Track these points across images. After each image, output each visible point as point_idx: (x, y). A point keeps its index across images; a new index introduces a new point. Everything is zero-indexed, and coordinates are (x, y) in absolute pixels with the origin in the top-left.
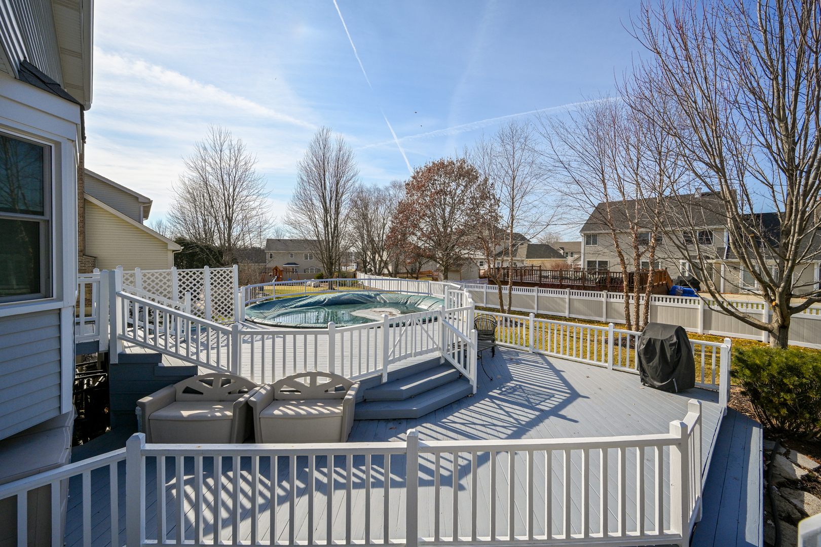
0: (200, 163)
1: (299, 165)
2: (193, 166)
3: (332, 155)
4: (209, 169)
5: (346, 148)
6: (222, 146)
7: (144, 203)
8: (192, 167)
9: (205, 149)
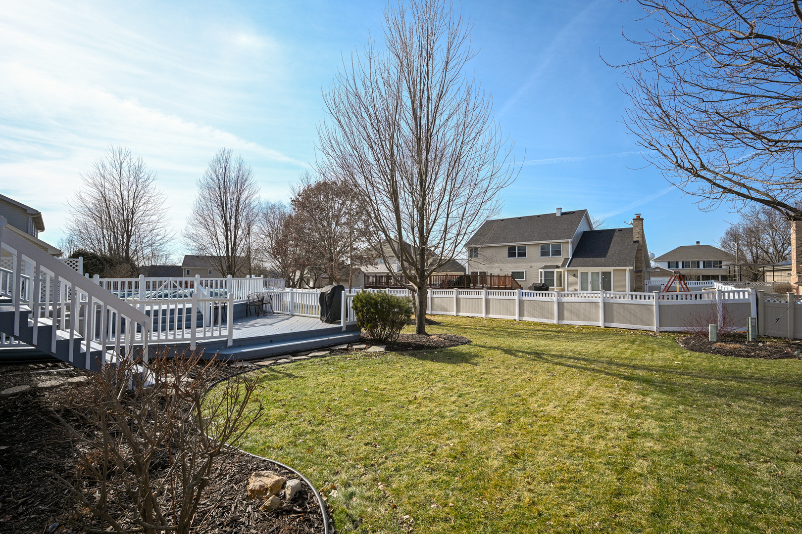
0: (99, 180)
1: (199, 182)
2: (91, 181)
3: (233, 175)
4: (107, 185)
5: (246, 167)
6: (121, 164)
7: (32, 215)
8: (90, 183)
9: (103, 166)
